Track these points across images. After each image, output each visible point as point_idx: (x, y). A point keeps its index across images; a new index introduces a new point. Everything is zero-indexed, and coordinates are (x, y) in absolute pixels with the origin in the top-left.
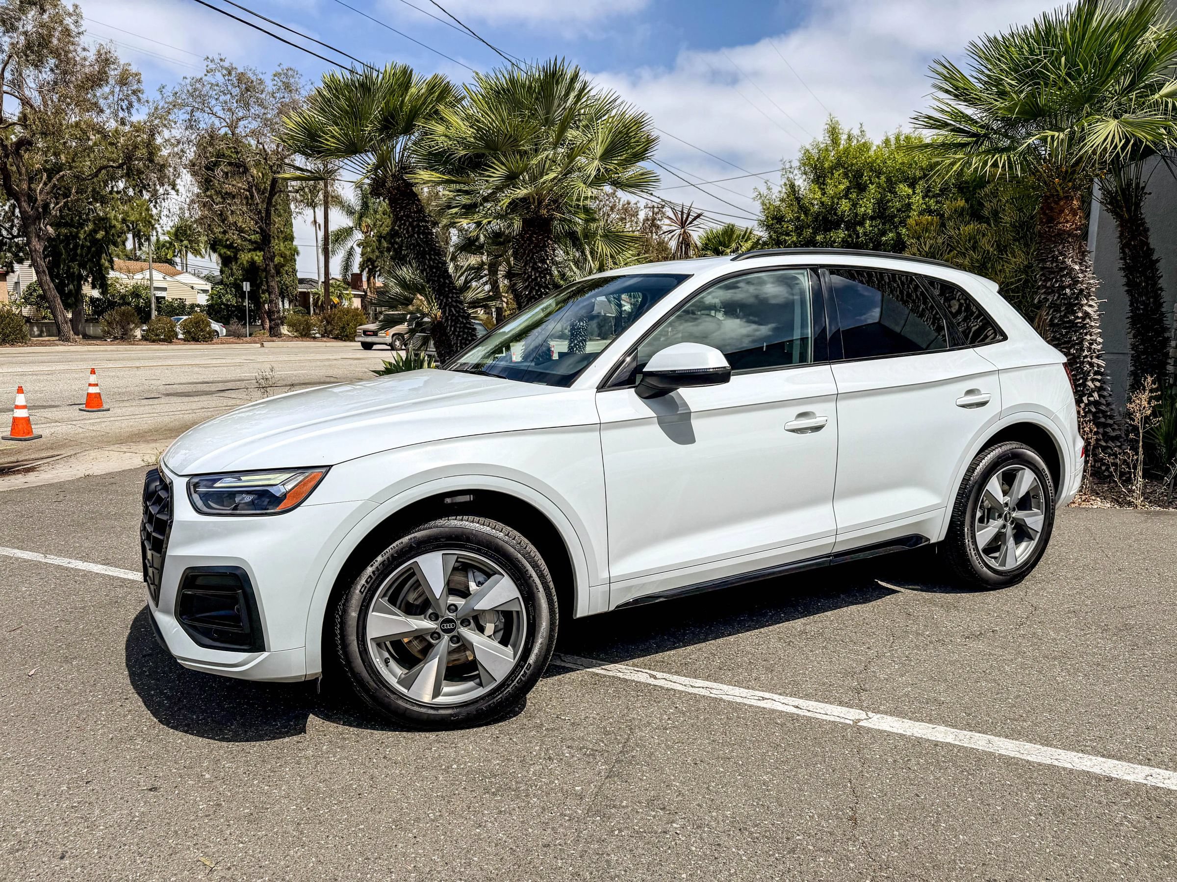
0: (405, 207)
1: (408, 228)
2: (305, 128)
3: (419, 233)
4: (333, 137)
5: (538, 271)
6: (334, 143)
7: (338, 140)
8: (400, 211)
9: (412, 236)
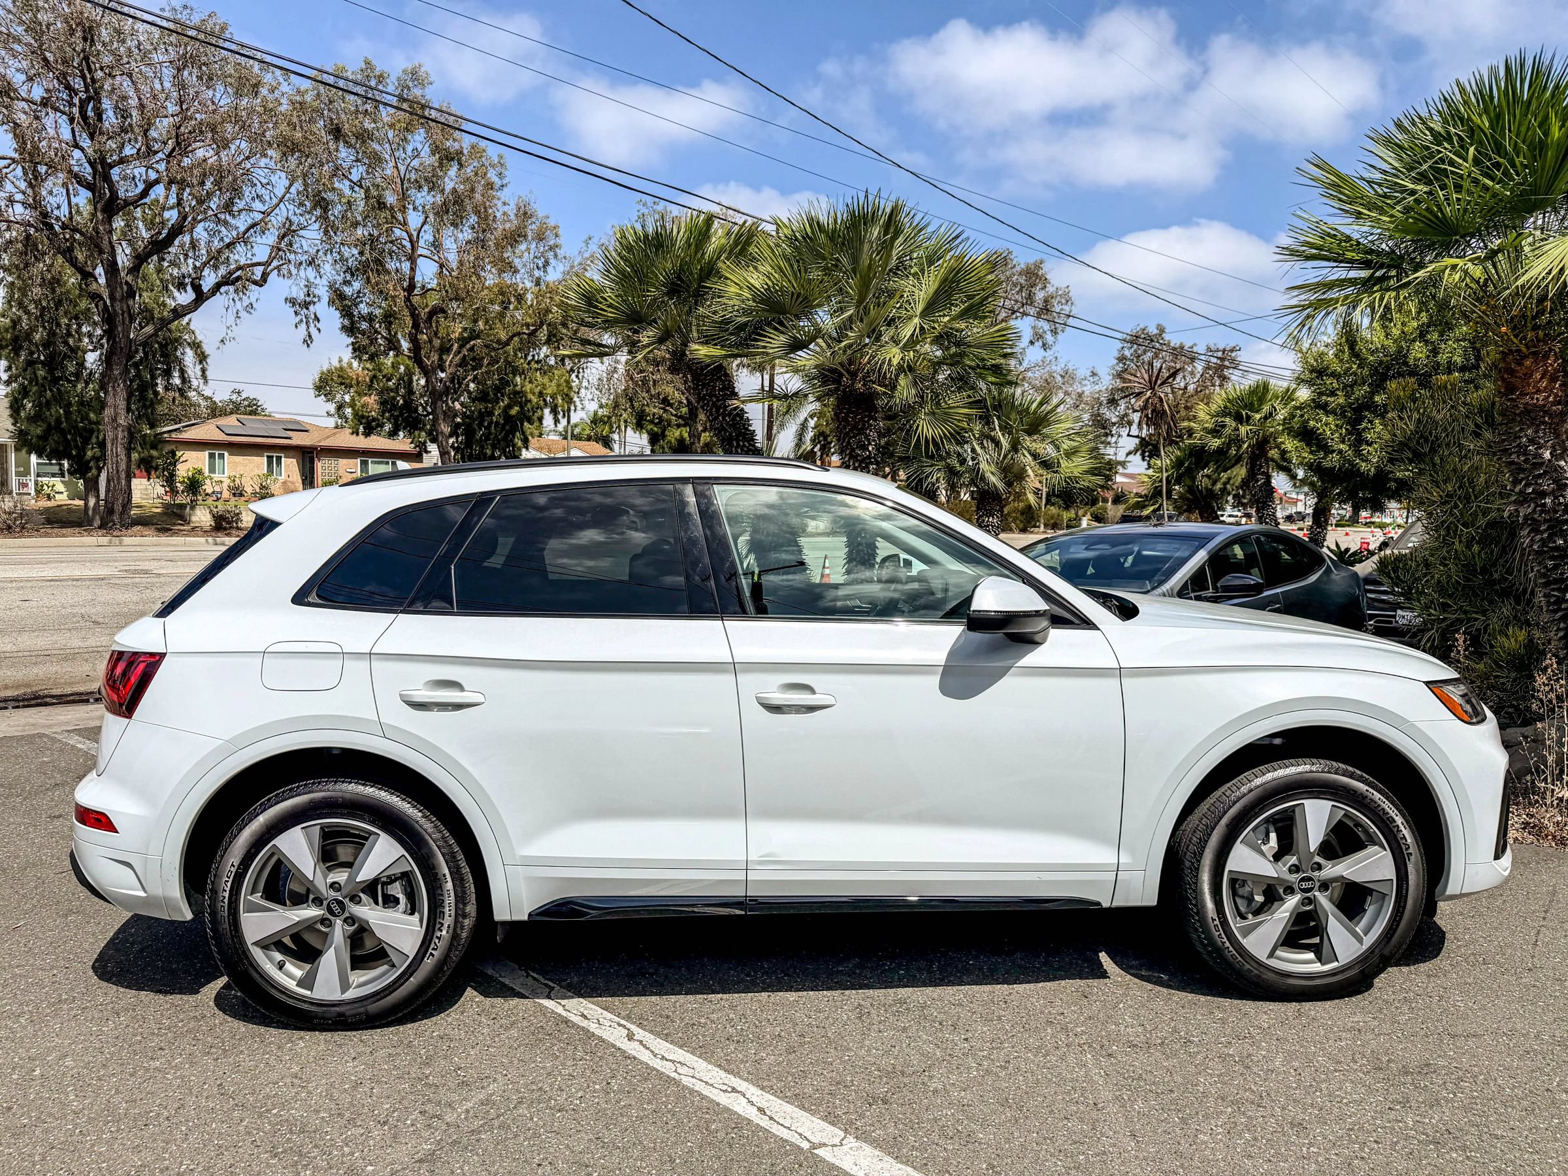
0: (708, 384)
1: (711, 409)
2: (584, 295)
3: (724, 415)
4: (610, 306)
5: (858, 460)
6: (611, 312)
7: (616, 308)
8: (702, 389)
9: (716, 418)
